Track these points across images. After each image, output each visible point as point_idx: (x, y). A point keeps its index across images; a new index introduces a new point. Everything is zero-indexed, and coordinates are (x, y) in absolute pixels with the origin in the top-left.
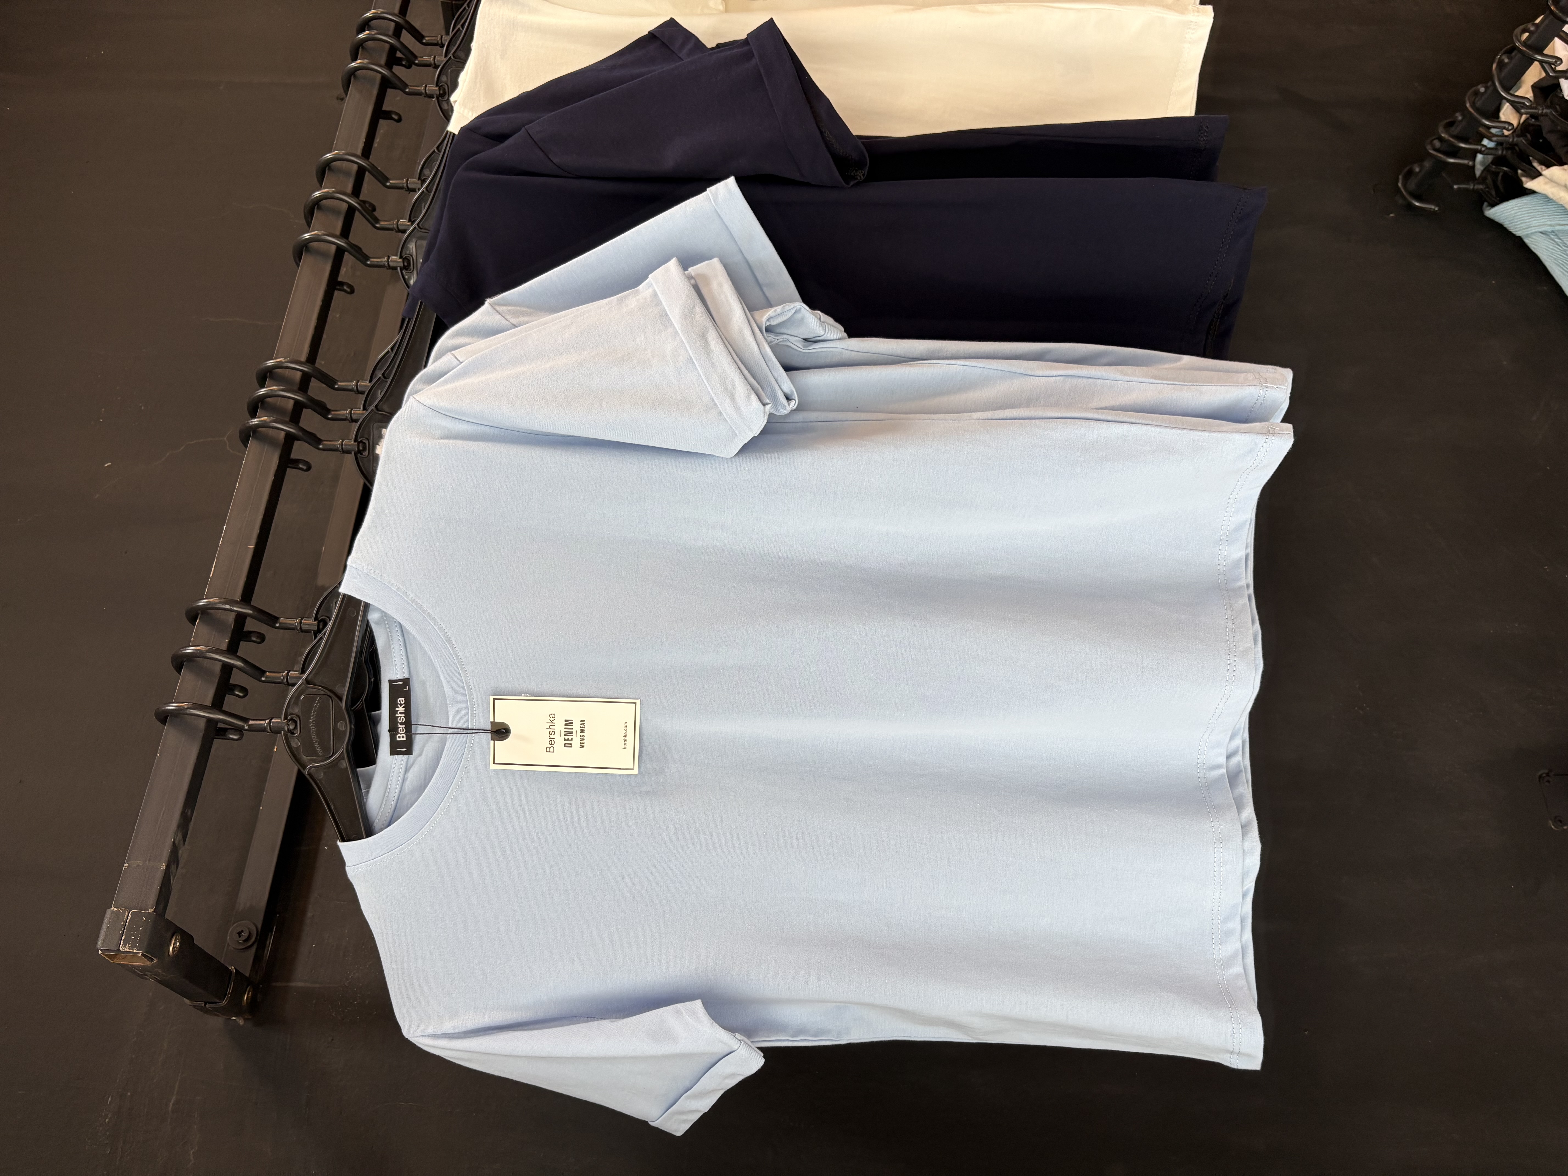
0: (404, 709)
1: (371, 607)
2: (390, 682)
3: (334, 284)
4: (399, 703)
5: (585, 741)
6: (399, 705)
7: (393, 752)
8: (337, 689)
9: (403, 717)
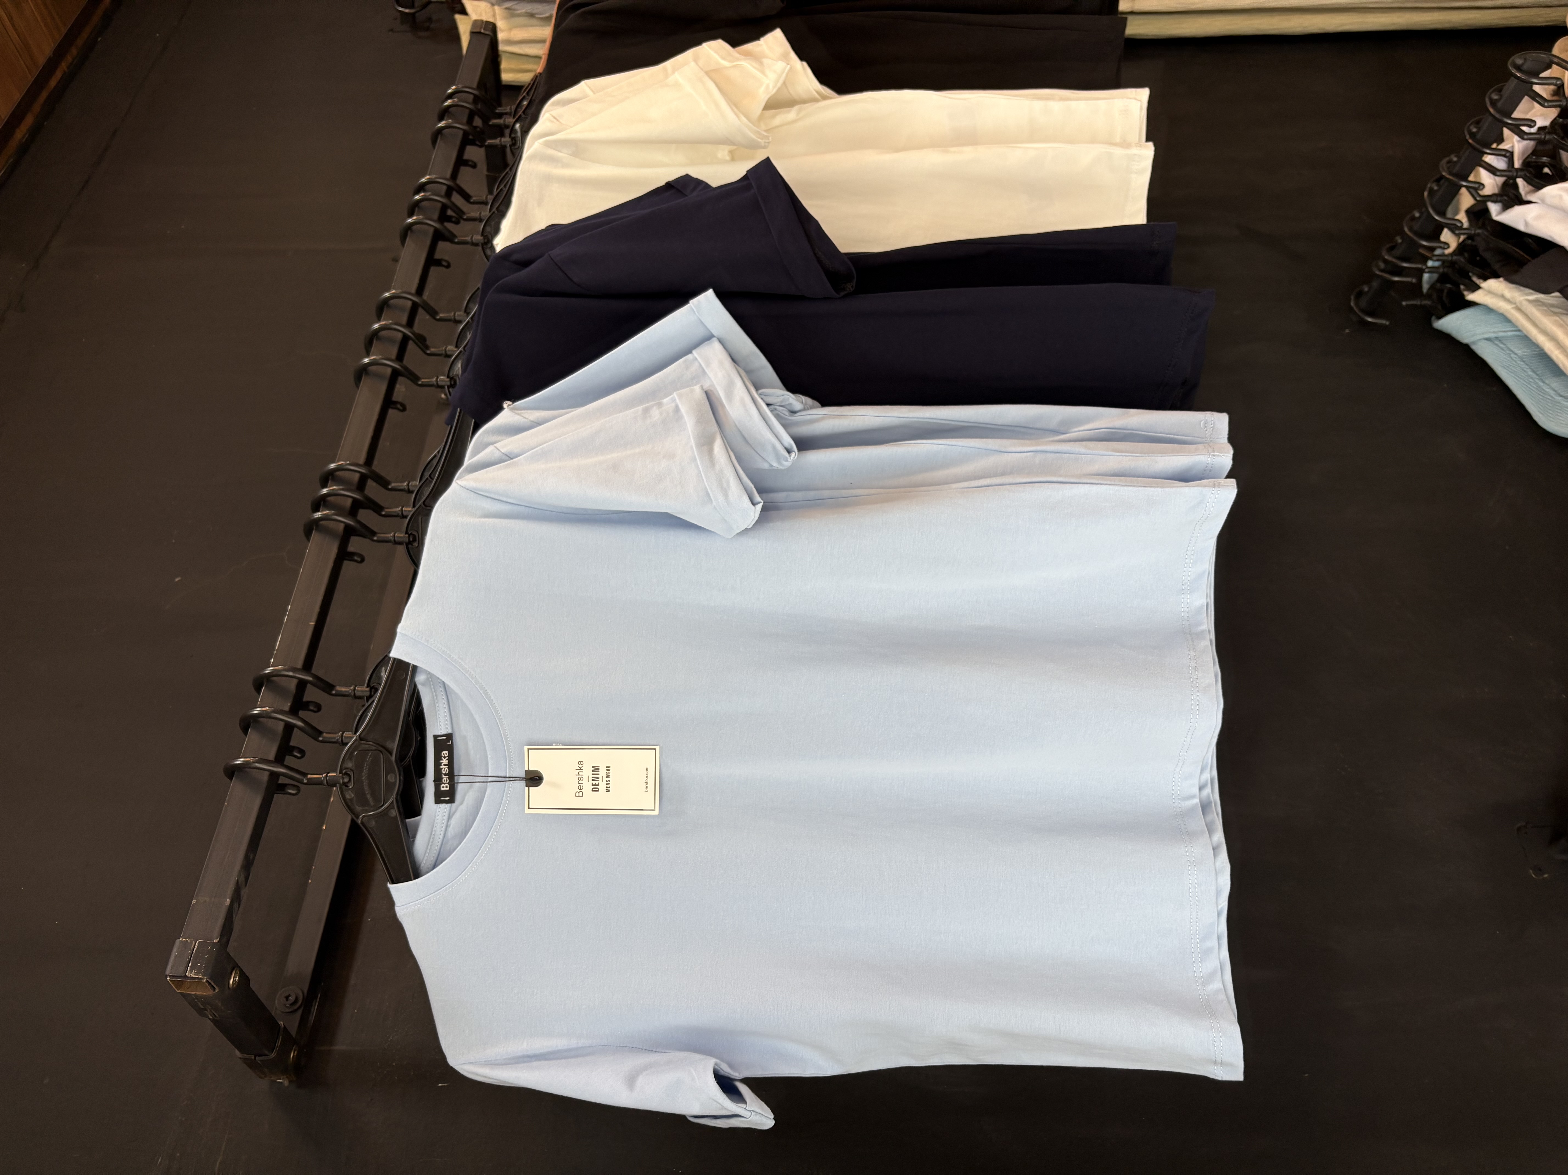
0: (447, 761)
1: (418, 670)
2: (435, 737)
3: (388, 403)
4: (443, 756)
5: (611, 785)
6: (443, 758)
7: (438, 801)
8: (389, 745)
9: (447, 769)
